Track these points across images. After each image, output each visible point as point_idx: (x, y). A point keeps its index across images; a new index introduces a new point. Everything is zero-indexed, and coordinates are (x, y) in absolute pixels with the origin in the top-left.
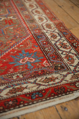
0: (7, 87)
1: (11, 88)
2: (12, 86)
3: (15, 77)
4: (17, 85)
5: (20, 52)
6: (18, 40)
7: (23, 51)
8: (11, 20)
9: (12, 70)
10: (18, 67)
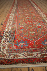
0: (40, 53)
1: (42, 54)
2: (42, 53)
3: (43, 49)
4: (44, 53)
5: (44, 39)
6: (44, 34)
7: (46, 39)
8: (40, 26)
9: (41, 46)
10: (44, 45)
